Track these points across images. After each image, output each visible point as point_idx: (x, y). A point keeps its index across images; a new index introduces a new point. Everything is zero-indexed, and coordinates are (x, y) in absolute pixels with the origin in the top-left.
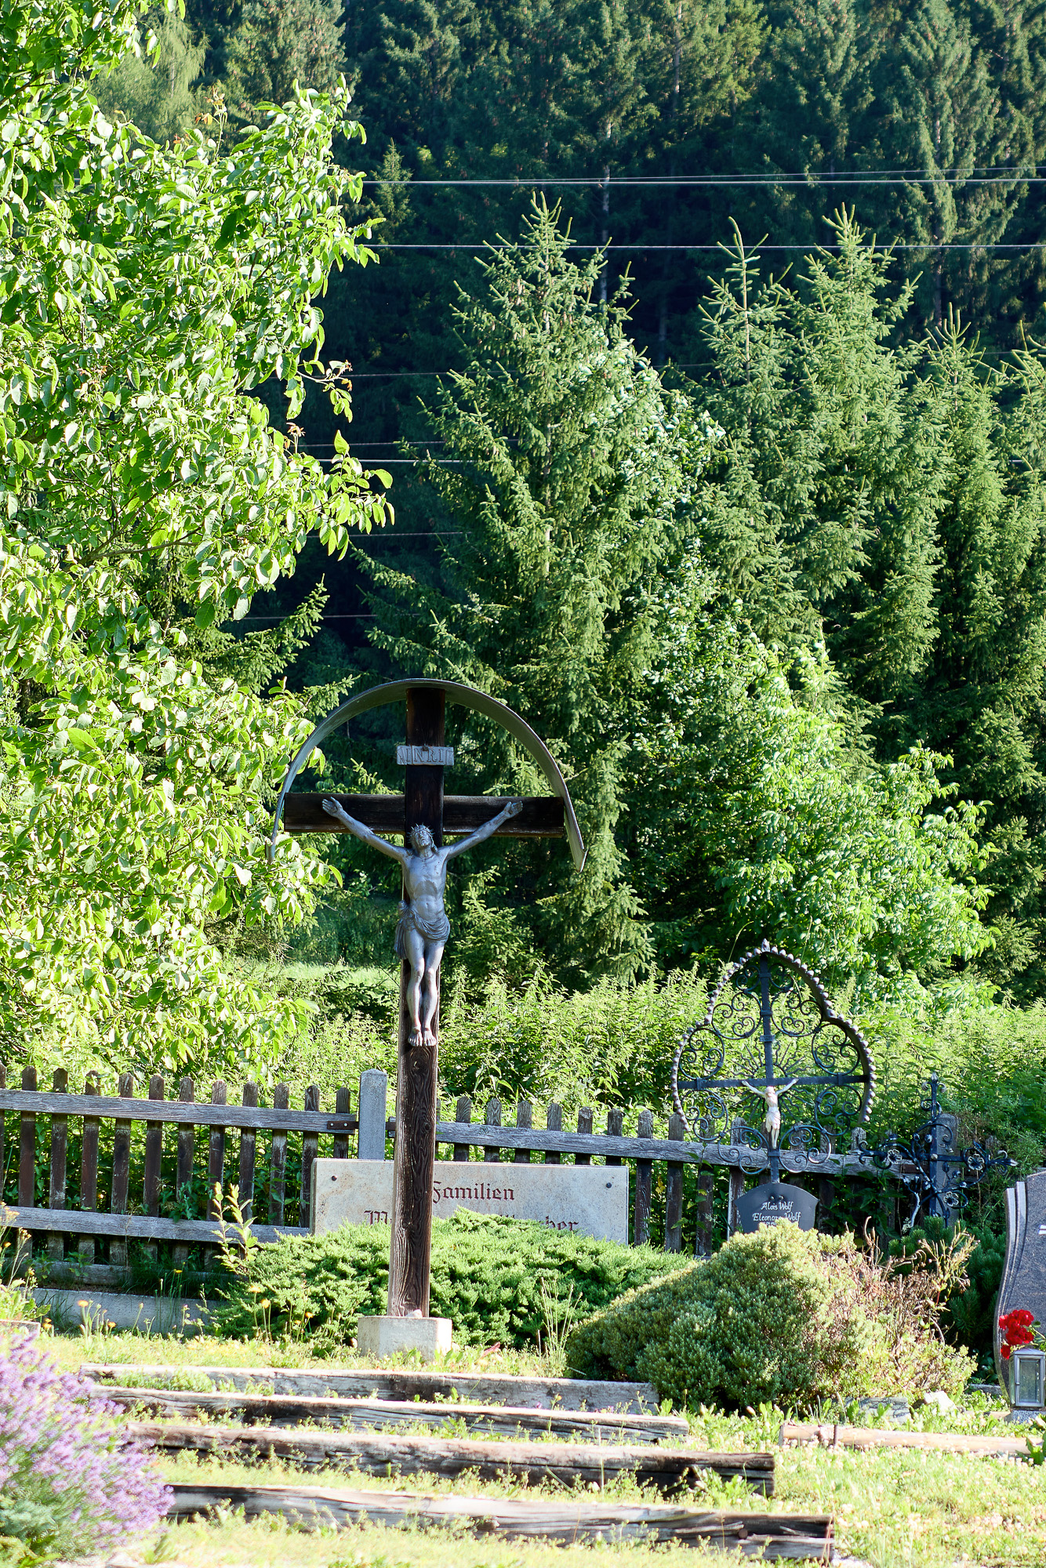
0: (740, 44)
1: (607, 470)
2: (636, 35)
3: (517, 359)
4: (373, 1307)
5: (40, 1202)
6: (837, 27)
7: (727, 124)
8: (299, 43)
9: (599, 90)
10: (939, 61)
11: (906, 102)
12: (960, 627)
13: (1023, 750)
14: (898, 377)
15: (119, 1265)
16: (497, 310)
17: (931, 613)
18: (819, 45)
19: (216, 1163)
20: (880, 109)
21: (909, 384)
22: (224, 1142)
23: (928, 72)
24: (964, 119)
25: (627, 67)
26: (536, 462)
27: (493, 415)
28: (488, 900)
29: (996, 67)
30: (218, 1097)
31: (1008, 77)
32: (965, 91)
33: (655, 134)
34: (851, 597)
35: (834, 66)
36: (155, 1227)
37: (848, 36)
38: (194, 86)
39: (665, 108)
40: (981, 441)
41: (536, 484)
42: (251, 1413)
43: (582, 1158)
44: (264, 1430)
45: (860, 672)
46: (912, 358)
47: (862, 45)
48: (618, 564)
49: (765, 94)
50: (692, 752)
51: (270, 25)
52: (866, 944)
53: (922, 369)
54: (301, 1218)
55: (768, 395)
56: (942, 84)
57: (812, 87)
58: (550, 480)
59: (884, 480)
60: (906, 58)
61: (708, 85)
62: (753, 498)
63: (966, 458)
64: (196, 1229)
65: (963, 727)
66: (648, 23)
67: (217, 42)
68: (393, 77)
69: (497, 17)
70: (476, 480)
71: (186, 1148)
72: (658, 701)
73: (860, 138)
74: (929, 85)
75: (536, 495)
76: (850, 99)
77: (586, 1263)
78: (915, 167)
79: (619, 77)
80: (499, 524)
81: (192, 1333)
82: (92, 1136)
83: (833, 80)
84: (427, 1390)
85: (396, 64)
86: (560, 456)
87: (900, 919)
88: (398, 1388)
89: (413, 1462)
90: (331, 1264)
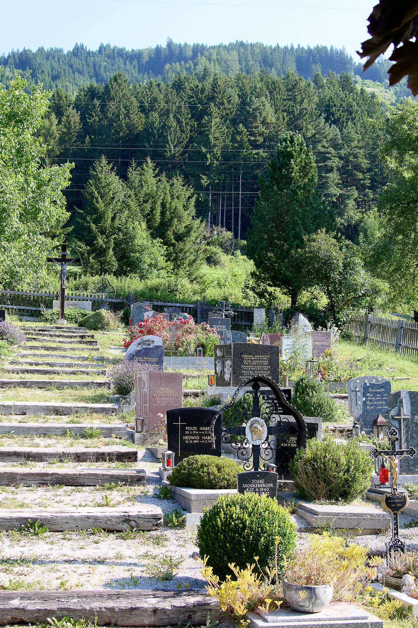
0: (141, 122)
1: (112, 196)
2: (125, 120)
3: (99, 179)
4: (58, 319)
5: (20, 305)
6: (156, 120)
7: (139, 134)
8: (73, 119)
9: (119, 128)
10: (171, 126)
11: (166, 132)
12: (164, 219)
13: (172, 237)
14: (156, 182)
15: (30, 313)
16: (96, 172)
17: (160, 217)
18: (153, 123)
19: (41, 300)
20: (162, 133)
21: (157, 183)
22: (42, 298)
23: (170, 127)
24: (175, 135)
25: (124, 125)
26: (101, 194)
27: (95, 187)
28: (93, 258)
29: (180, 127)
30: (42, 292)
31: (182, 128)
32: (175, 131)
33: (128, 135)
34: (148, 214)
35: (155, 126)
36: (34, 309)
37: (158, 121)
38: (56, 125)
39: (130, 131)
40: (168, 192)
41: (102, 198)
42: (39, 330)
43: (87, 300)
44: (40, 332)
45: (149, 225)
46: (158, 179)
47: (160, 123)
48: (113, 209)
49: (145, 130)
50: (124, 237)
51: (68, 117)
52: (148, 265)
53: (160, 180)
54: (51, 307)
55: (137, 184)
56: (172, 129)
57: (152, 129)
58: (103, 197)
59: (153, 197)
60: (167, 125)
61: (136, 128)
62: (134, 200)
63: (165, 194)
64: (39, 309)
65: (164, 233)
66: (127, 118)
67: (60, 118)
68: (88, 124)
69: (104, 115)
70: (93, 197)
71: (38, 299)
72: (120, 229)
73: (159, 137)
74: (170, 129)
75: (101, 199)
76: (158, 131)
77: (84, 313)
78: (168, 142)
79: (122, 126)
80: (96, 204)
81: (36, 321)
82: (26, 297)
83: (155, 128)
84: (61, 328)
85: (88, 122)
86: (105, 194)
87: (153, 262)
88: (57, 328)
89: (55, 335)
90: (53, 313)
